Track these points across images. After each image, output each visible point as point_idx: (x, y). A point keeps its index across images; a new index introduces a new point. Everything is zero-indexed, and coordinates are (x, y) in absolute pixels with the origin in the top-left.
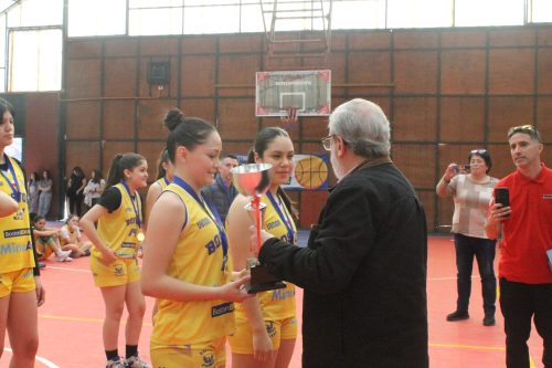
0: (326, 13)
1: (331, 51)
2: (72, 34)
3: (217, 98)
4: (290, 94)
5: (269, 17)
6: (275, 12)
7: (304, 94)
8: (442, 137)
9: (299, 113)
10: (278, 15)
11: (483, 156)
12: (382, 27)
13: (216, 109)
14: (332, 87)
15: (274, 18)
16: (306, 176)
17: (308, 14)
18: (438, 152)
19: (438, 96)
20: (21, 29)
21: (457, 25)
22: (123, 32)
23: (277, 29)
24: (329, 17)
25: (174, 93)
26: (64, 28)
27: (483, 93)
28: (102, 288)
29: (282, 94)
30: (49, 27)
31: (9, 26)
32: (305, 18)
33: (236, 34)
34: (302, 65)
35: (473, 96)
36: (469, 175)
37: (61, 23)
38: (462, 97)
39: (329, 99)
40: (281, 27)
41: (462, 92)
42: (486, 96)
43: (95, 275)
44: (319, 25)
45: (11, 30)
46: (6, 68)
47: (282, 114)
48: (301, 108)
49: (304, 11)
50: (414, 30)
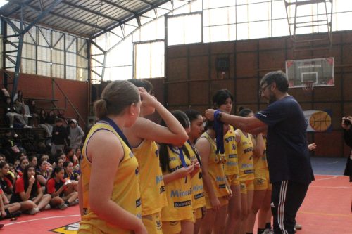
0: (329, 21)
1: (333, 45)
2: (170, 44)
3: (259, 77)
4: (308, 73)
5: (292, 26)
6: (295, 24)
7: (317, 73)
9: (316, 84)
10: (297, 25)
13: (258, 84)
14: (335, 68)
15: (295, 27)
16: (317, 124)
17: (316, 23)
20: (141, 43)
23: (296, 34)
24: (330, 24)
25: (232, 76)
26: (165, 40)
29: (302, 74)
30: (156, 41)
31: (134, 41)
32: (313, 26)
33: (269, 38)
34: (311, 55)
37: (163, 37)
39: (333, 75)
40: (299, 32)
45: (135, 43)
46: (133, 65)
47: (303, 86)
48: (315, 81)
49: (313, 22)
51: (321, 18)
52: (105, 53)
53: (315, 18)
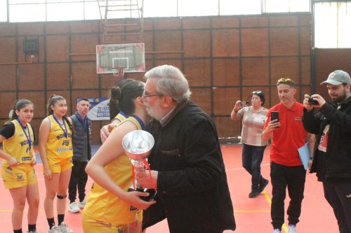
0: (140, 7)
1: (145, 31)
3: (70, 62)
4: (118, 59)
5: (103, 10)
6: (107, 6)
7: (127, 58)
8: (215, 84)
9: (125, 71)
10: (109, 8)
11: (259, 95)
12: (175, 15)
13: (70, 69)
14: (145, 54)
15: (107, 11)
17: (128, 8)
18: (212, 93)
19: (211, 58)
21: (221, 14)
22: (5, 20)
23: (108, 18)
24: (141, 10)
25: (42, 60)
27: (238, 55)
28: (10, 190)
29: (113, 59)
32: (126, 10)
33: (82, 21)
34: (125, 40)
35: (232, 58)
36: (252, 107)
38: (226, 58)
39: (144, 61)
40: (111, 16)
41: (225, 55)
42: (241, 57)
43: (5, 181)
44: (135, 15)
47: (114, 71)
48: (126, 67)
49: (126, 5)
50: (195, 17)
53: (128, 2)
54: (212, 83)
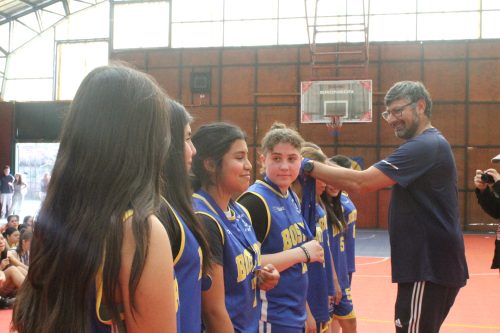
1: (372, 62)
2: (117, 46)
3: (256, 105)
4: (334, 102)
5: (311, 30)
6: (315, 26)
7: (347, 102)
8: (470, 142)
9: (344, 119)
10: (317, 29)
12: (413, 39)
13: (256, 114)
14: (374, 95)
15: (316, 32)
17: (343, 28)
18: (467, 155)
19: (467, 103)
20: (68, 42)
21: (484, 37)
22: (166, 45)
23: (317, 42)
24: (366, 30)
25: (215, 101)
26: (110, 41)
29: (326, 102)
30: (95, 40)
31: (57, 39)
32: (339, 31)
33: (274, 47)
37: (108, 36)
38: (489, 103)
39: (371, 107)
40: (321, 39)
41: (490, 100)
44: (356, 38)
45: (59, 42)
46: (55, 78)
47: (327, 121)
48: (344, 114)
49: (339, 25)
50: (443, 42)
51: (350, 20)
52: (7, 54)
53: (342, 21)
54: (467, 140)
